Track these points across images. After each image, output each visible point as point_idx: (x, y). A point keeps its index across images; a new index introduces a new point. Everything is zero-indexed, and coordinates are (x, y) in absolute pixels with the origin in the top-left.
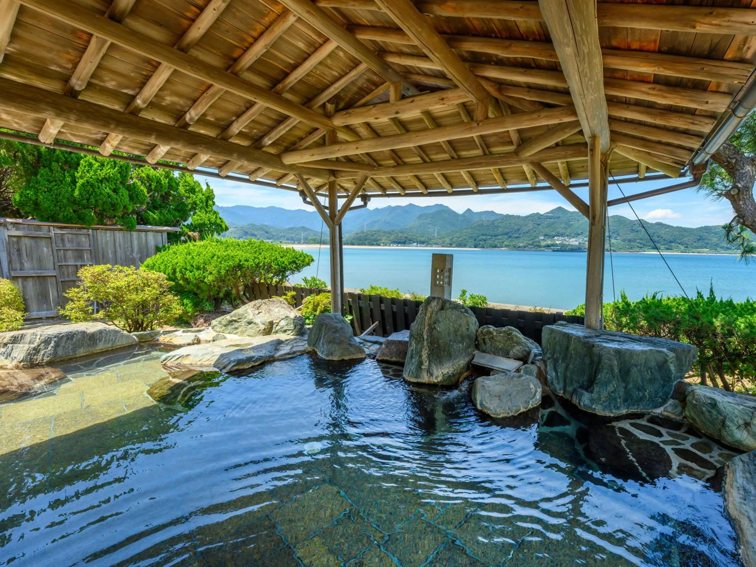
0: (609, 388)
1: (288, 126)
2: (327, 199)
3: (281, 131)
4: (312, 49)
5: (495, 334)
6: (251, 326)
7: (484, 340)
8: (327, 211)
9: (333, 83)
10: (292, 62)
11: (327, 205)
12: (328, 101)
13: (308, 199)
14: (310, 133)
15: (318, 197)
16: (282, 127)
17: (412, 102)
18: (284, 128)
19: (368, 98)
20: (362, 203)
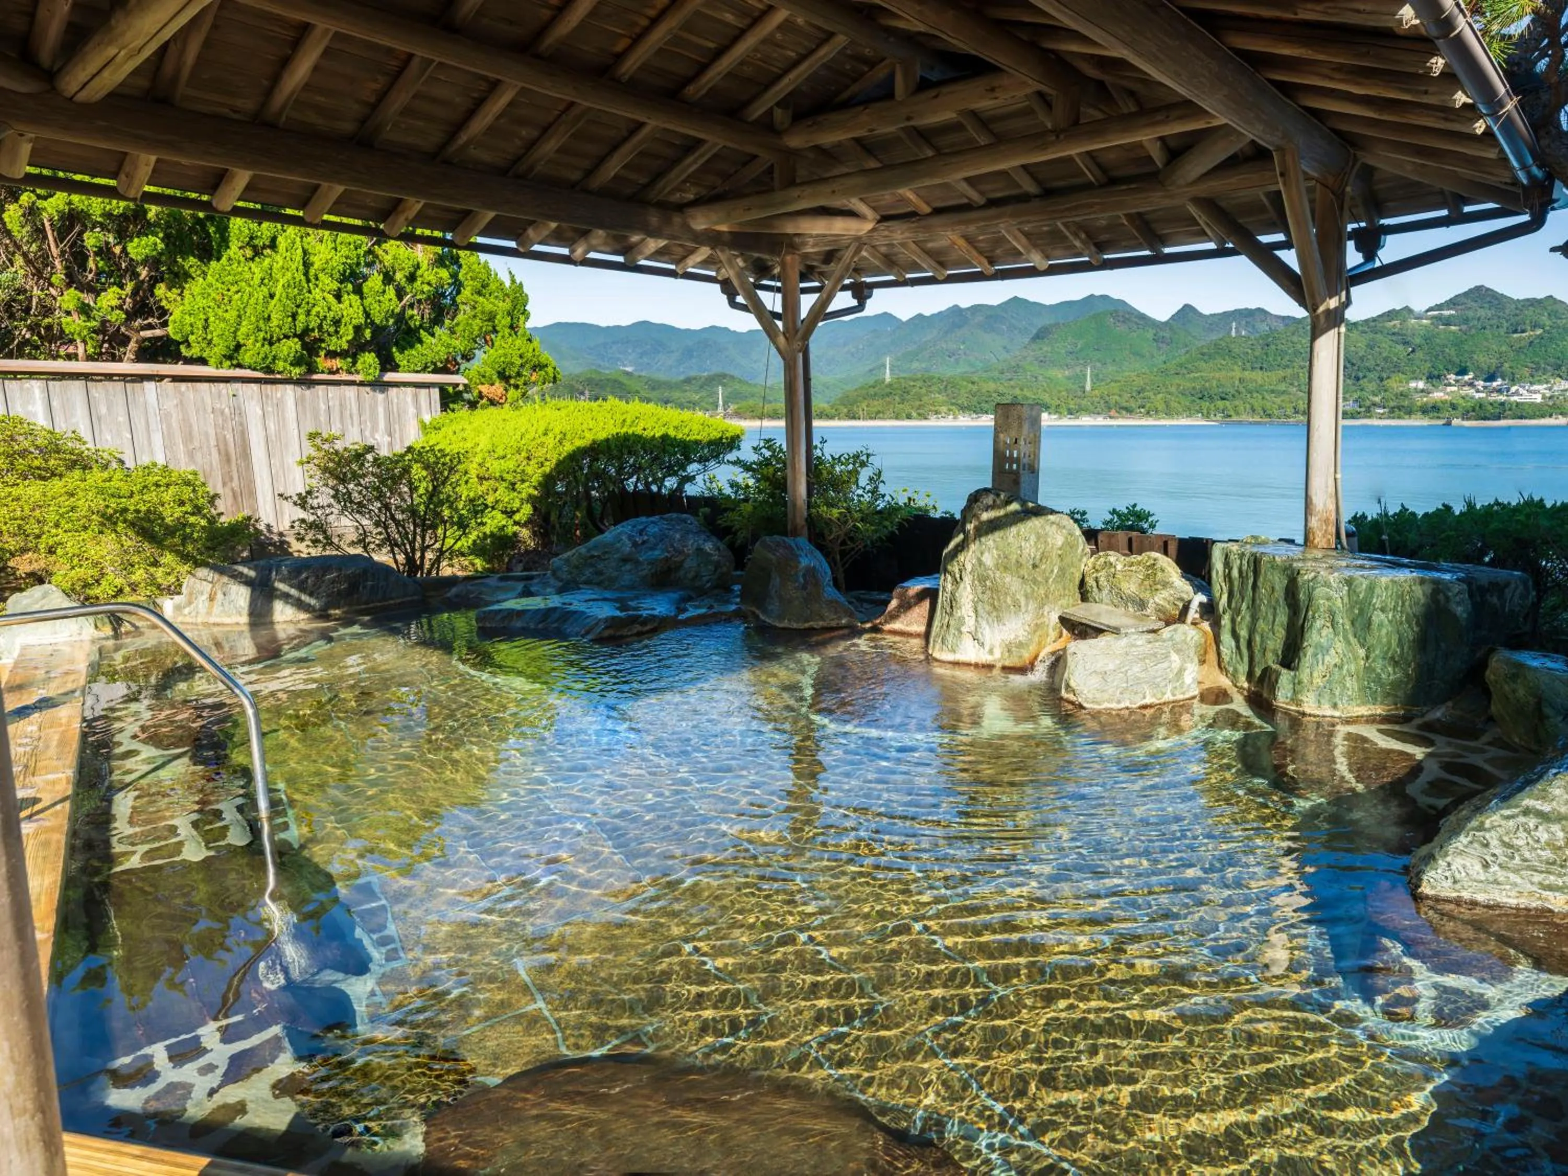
0: (1327, 658)
1: (702, 156)
2: (779, 296)
3: (690, 165)
4: (747, 21)
5: (1119, 567)
6: (628, 567)
7: (1097, 580)
8: (780, 324)
9: (786, 71)
10: (711, 45)
11: (779, 309)
12: (778, 104)
13: (740, 299)
14: (745, 164)
15: (761, 293)
16: (690, 159)
17: (936, 97)
18: (695, 162)
19: (855, 88)
20: (854, 303)
